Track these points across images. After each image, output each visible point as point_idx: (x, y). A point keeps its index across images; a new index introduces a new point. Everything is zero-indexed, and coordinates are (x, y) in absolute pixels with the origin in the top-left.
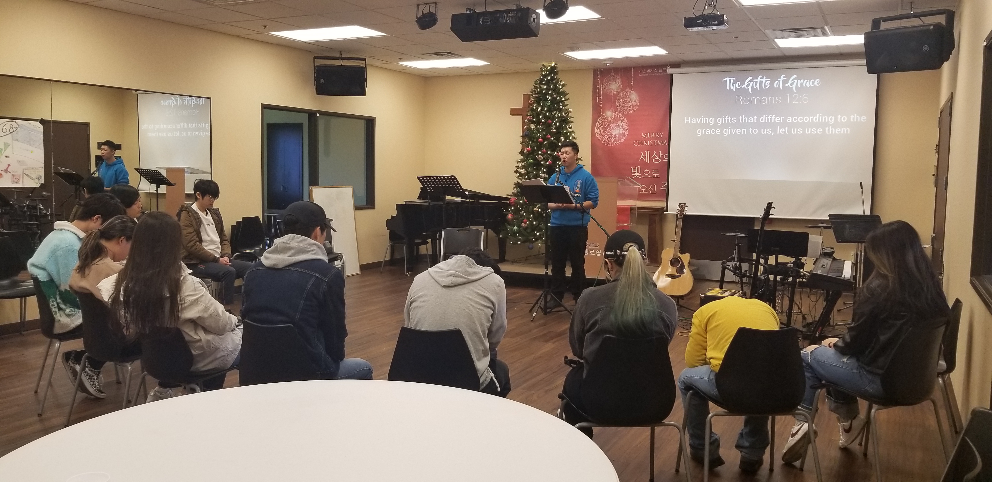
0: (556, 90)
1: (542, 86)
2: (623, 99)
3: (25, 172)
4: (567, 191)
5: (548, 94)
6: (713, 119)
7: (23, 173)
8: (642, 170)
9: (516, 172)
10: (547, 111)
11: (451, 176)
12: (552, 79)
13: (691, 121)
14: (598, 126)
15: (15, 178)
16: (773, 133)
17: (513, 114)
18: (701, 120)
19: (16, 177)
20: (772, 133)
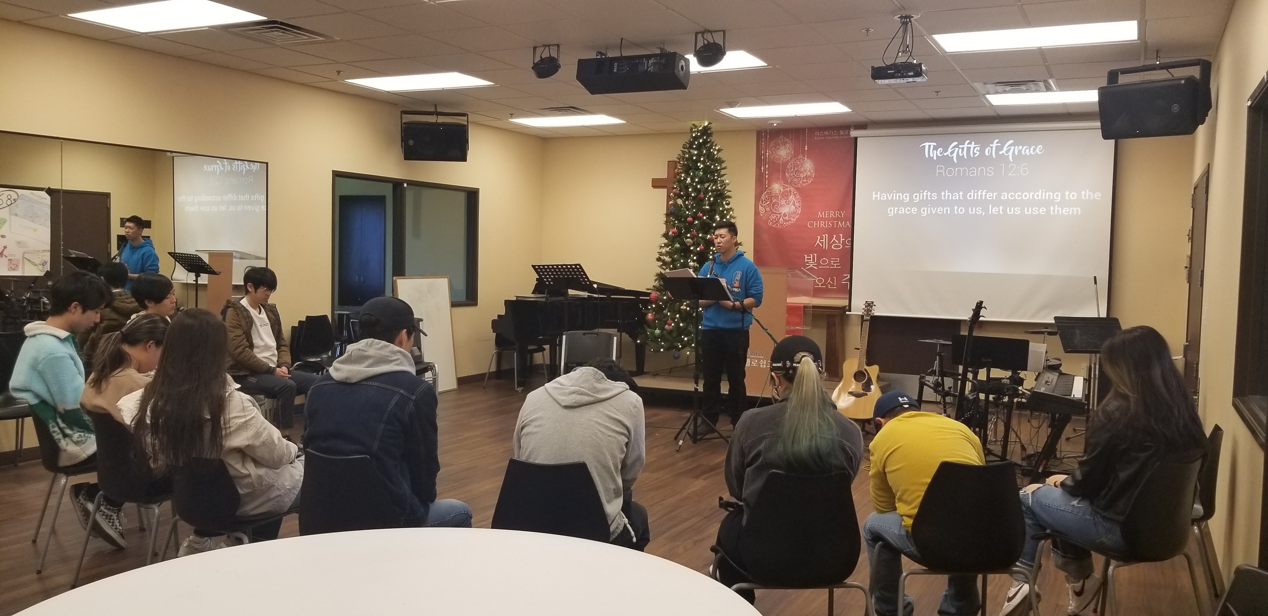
0: (710, 156)
1: (692, 151)
2: (794, 169)
3: (26, 256)
4: (723, 284)
5: (700, 161)
6: (908, 195)
7: (24, 257)
8: (819, 258)
9: (659, 259)
10: (698, 183)
11: (576, 265)
12: (705, 142)
13: (880, 196)
14: (762, 202)
15: (13, 264)
16: (984, 213)
17: (654, 186)
18: (893, 195)
19: (14, 262)
20: (982, 213)
